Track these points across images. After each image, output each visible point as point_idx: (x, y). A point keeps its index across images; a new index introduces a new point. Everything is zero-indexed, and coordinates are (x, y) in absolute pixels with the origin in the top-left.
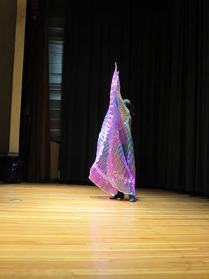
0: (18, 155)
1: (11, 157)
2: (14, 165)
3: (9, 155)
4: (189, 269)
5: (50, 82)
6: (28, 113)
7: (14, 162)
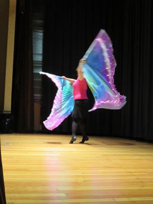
0: (10, 113)
1: (5, 114)
2: (8, 120)
3: (4, 113)
4: (143, 186)
5: (34, 60)
6: (17, 82)
7: (8, 118)
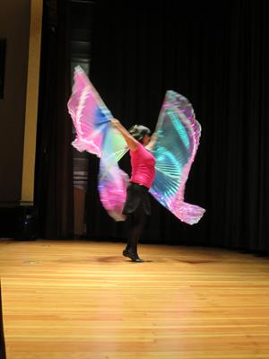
0: (32, 204)
3: (22, 204)
7: (28, 213)
